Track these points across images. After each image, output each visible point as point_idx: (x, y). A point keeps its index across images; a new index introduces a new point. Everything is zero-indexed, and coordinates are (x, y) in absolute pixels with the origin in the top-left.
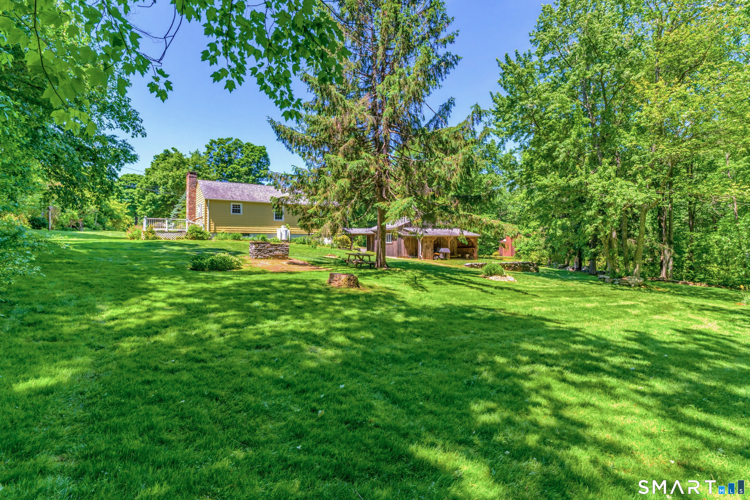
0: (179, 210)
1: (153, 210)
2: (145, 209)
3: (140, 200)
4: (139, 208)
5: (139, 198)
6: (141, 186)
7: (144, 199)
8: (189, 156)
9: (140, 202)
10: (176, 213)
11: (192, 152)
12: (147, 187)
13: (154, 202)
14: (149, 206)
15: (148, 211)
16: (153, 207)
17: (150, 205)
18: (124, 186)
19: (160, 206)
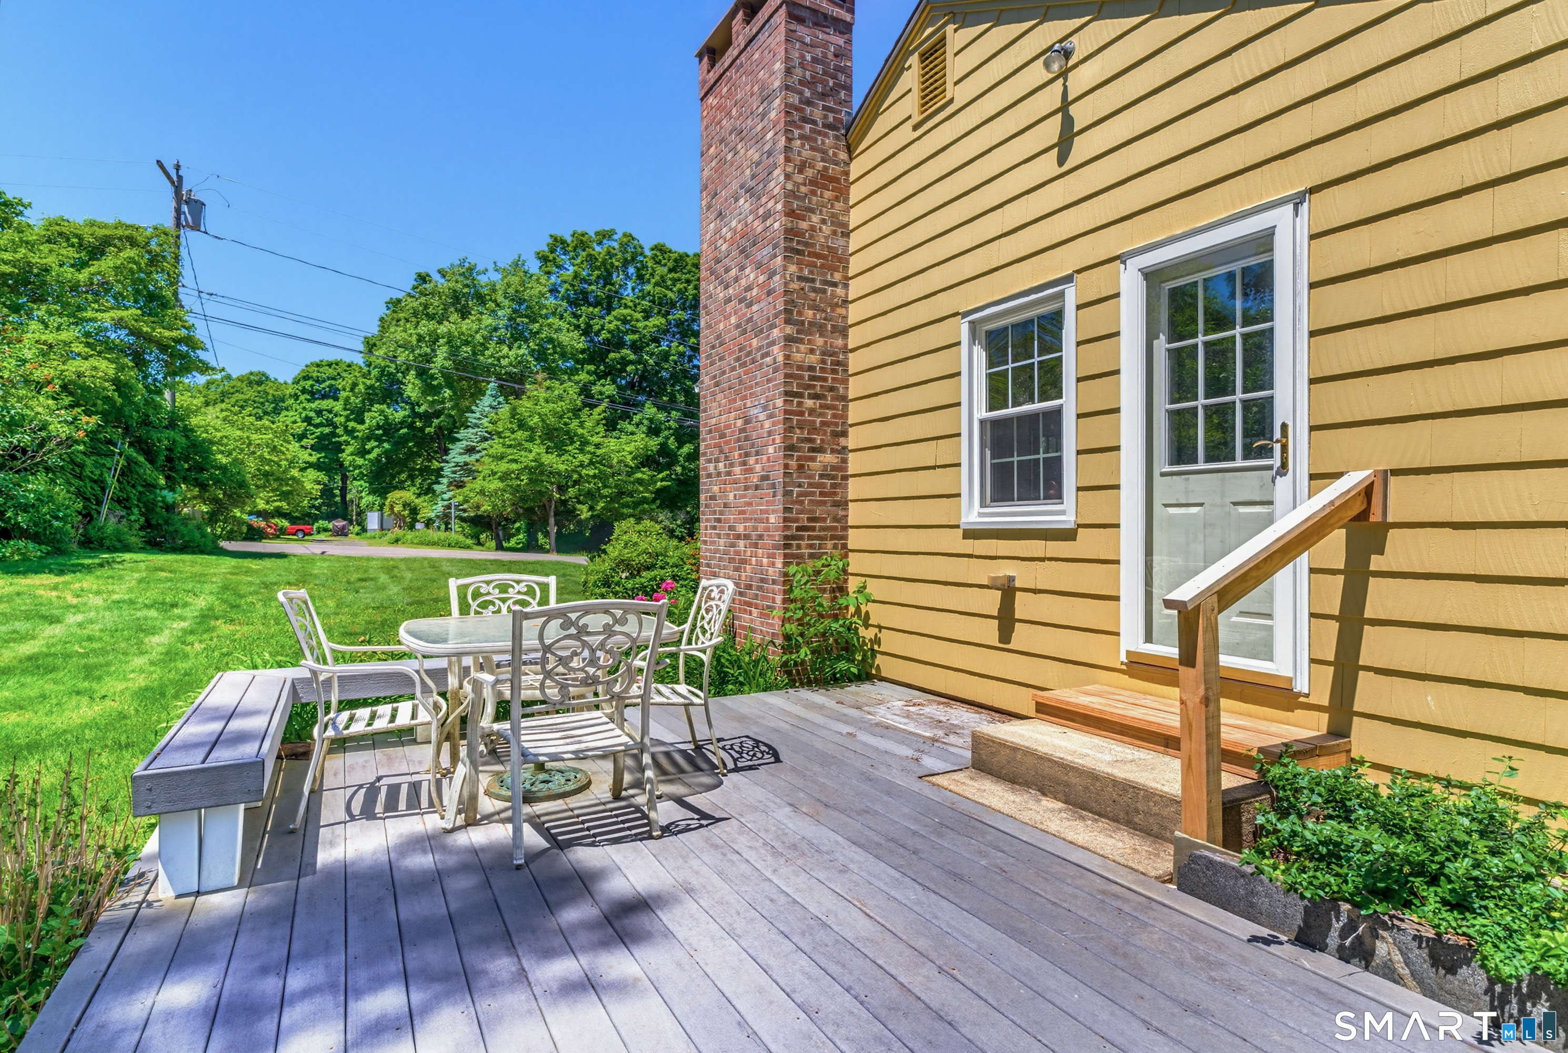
0: (470, 450)
1: (386, 452)
2: (363, 452)
3: (351, 424)
4: (349, 449)
5: (348, 419)
6: (354, 385)
7: (362, 422)
8: (496, 277)
9: (350, 432)
10: (461, 459)
11: (501, 265)
12: (368, 388)
13: (388, 429)
14: (373, 443)
15: (372, 456)
16: (386, 445)
17: (379, 439)
18: (312, 393)
19: (403, 440)
